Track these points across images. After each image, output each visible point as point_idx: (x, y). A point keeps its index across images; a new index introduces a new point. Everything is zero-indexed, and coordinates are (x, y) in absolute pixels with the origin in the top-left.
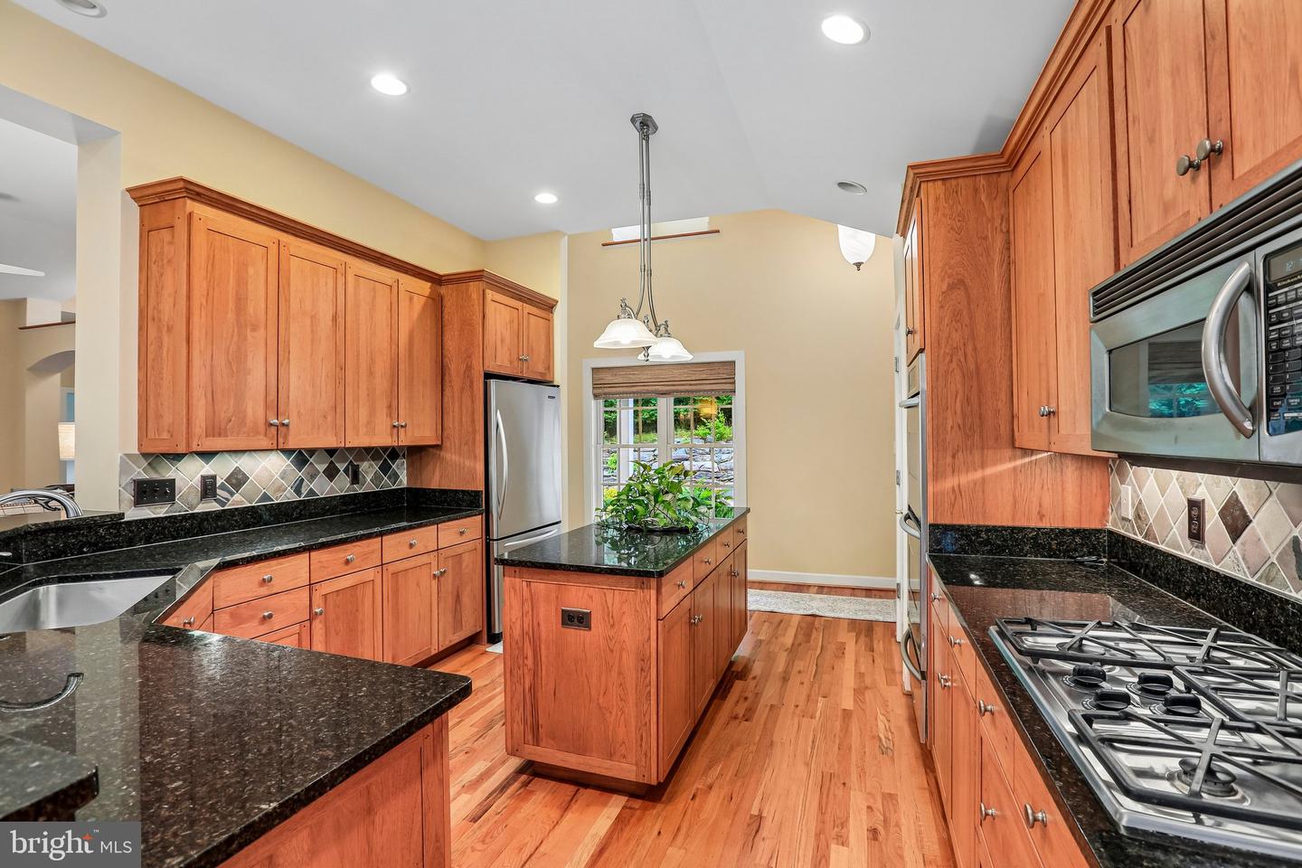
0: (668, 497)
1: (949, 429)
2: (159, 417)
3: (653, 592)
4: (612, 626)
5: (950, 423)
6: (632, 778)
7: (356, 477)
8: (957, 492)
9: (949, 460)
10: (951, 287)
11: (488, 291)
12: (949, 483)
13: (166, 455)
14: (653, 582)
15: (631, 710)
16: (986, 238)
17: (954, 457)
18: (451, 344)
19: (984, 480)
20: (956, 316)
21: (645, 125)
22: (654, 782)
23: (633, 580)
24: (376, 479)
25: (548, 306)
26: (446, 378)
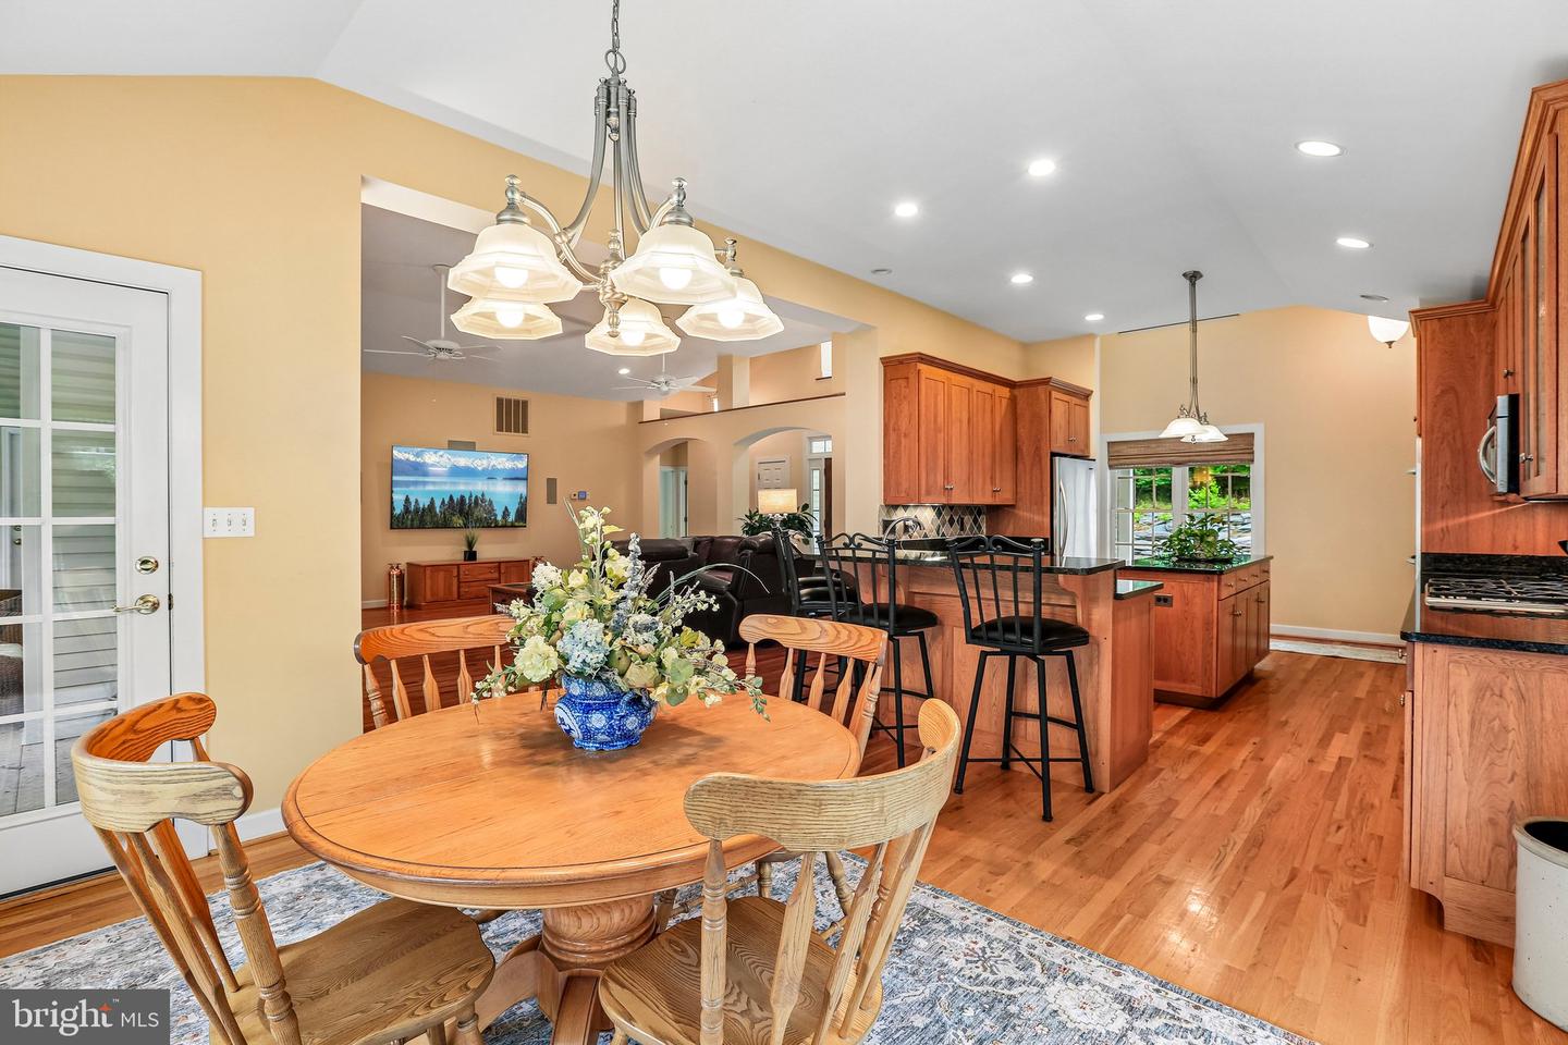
0: (1210, 539)
1: (1439, 488)
2: (898, 484)
3: (1216, 584)
4: (1187, 604)
5: (1440, 484)
6: (1199, 694)
7: (962, 529)
8: (1445, 531)
9: (1439, 509)
10: (1443, 392)
11: (1053, 392)
12: (1440, 525)
13: (892, 506)
14: (1216, 577)
15: (1199, 652)
16: (1473, 358)
17: (1443, 507)
18: (1022, 432)
19: (1467, 523)
20: (1447, 412)
21: (1193, 277)
22: (1214, 696)
23: (1202, 576)
24: (971, 529)
25: (1086, 396)
26: (1019, 457)
